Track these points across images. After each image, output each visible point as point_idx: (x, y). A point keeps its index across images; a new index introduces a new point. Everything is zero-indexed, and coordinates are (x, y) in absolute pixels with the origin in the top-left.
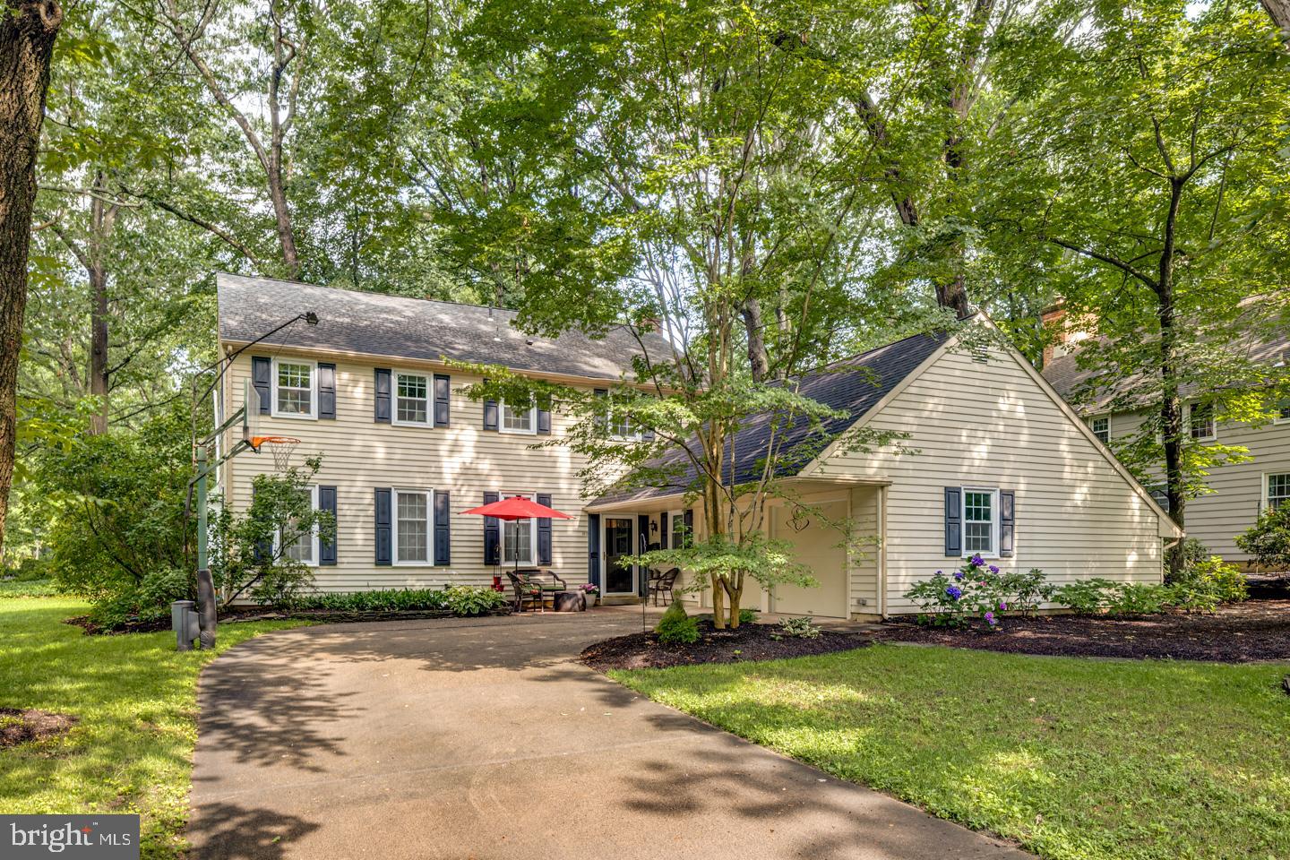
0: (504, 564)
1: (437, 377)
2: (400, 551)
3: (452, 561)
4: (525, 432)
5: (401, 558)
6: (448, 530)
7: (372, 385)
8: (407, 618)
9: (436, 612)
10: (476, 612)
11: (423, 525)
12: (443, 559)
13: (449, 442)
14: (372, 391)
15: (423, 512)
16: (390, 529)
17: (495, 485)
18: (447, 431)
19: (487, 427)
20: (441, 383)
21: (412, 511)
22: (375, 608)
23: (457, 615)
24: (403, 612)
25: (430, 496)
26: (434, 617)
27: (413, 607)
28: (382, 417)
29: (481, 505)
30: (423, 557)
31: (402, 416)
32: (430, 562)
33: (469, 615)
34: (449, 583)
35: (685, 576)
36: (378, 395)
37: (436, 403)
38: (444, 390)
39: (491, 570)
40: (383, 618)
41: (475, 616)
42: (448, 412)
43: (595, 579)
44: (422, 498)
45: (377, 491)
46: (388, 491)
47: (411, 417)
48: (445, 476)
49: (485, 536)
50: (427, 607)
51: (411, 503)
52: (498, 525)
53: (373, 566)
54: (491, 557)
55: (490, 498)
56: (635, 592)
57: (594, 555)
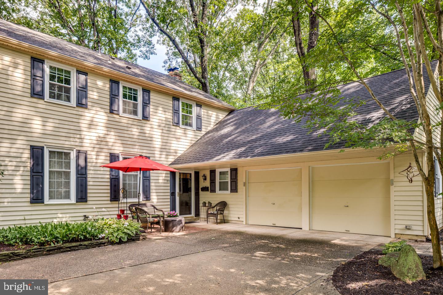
0: (122, 200)
1: (79, 72)
2: (50, 192)
3: (89, 199)
4: (135, 117)
5: (51, 198)
6: (86, 178)
7: (29, 69)
8: (71, 249)
9: (94, 242)
10: (126, 240)
11: (68, 174)
12: (82, 197)
13: (89, 119)
14: (29, 74)
15: (68, 165)
16: (43, 177)
17: (118, 149)
18: (86, 111)
19: (112, 111)
20: (82, 77)
21: (60, 164)
22: (42, 244)
23: (112, 243)
24: (68, 245)
25: (73, 155)
26: (93, 246)
27: (74, 240)
28: (37, 94)
29: (108, 162)
30: (68, 196)
31: (52, 96)
32: (73, 199)
33: (121, 242)
34: (87, 214)
35: (230, 206)
36: (33, 77)
37: (78, 91)
38: (84, 83)
39: (115, 204)
40: (50, 252)
41: (125, 243)
42: (86, 98)
43: (173, 208)
44: (67, 155)
45: (33, 148)
46: (42, 148)
47: (59, 97)
48: (85, 141)
49: (111, 182)
50: (86, 239)
51: (59, 158)
52: (118, 175)
53: (29, 204)
54: (115, 197)
55: (113, 157)
56: (193, 214)
57: (173, 194)
